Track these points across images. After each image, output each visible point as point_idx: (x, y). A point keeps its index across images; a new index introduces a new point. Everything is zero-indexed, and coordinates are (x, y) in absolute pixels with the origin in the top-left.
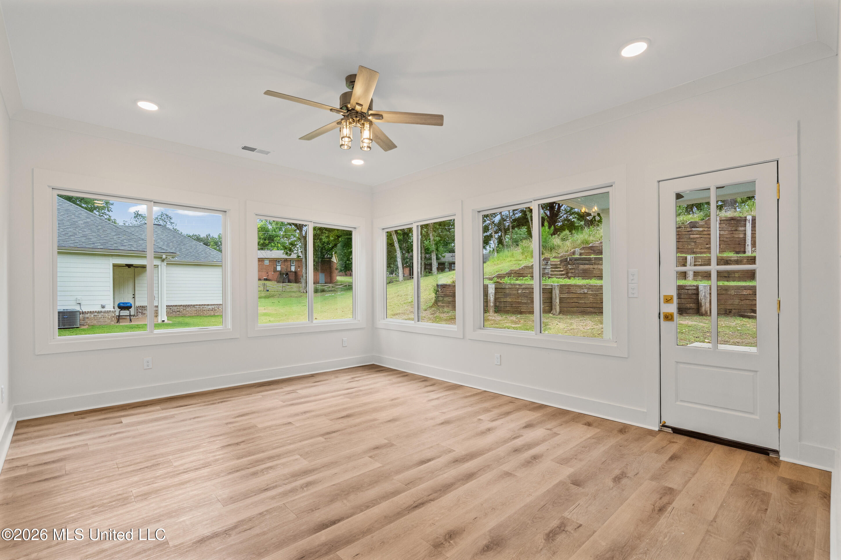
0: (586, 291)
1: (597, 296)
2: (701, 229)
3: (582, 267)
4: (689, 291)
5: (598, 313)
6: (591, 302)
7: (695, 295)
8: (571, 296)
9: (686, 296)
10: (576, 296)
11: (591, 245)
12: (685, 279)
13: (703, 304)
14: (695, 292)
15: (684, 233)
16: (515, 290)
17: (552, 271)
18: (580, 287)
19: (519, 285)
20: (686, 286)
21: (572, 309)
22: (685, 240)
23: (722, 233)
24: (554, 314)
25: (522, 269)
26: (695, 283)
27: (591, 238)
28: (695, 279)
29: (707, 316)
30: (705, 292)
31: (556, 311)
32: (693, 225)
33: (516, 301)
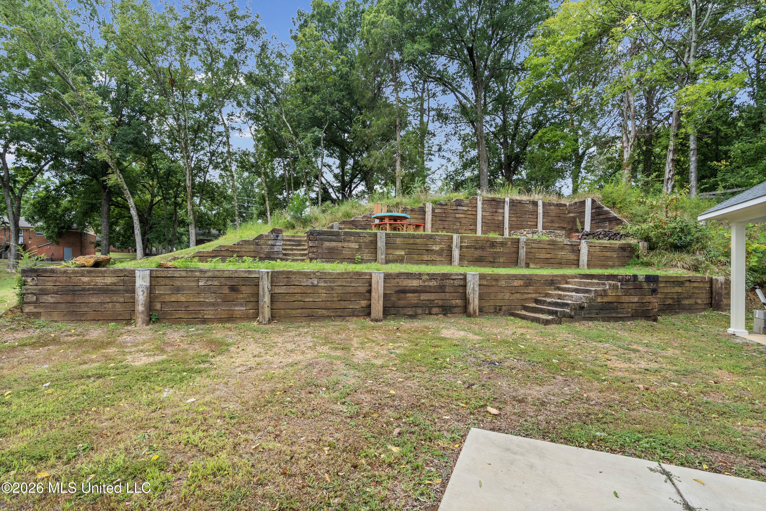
0: (316, 283)
1: (332, 289)
2: (465, 208)
3: (327, 244)
4: (455, 282)
5: (334, 316)
6: (324, 299)
7: (461, 288)
8: (292, 290)
9: (451, 289)
10: (299, 291)
11: (352, 219)
12: (451, 264)
13: (471, 301)
14: (462, 283)
15: (450, 211)
16: (194, 281)
17: (283, 249)
18: (306, 275)
19: (201, 271)
20: (451, 274)
21: (294, 312)
22: (451, 219)
23: (485, 214)
24: (260, 323)
25: (238, 244)
26: (461, 270)
27: (354, 211)
28: (461, 265)
29: (476, 317)
30: (474, 284)
31: (264, 317)
32: (459, 203)
33: (195, 300)
